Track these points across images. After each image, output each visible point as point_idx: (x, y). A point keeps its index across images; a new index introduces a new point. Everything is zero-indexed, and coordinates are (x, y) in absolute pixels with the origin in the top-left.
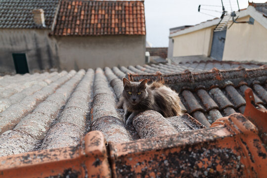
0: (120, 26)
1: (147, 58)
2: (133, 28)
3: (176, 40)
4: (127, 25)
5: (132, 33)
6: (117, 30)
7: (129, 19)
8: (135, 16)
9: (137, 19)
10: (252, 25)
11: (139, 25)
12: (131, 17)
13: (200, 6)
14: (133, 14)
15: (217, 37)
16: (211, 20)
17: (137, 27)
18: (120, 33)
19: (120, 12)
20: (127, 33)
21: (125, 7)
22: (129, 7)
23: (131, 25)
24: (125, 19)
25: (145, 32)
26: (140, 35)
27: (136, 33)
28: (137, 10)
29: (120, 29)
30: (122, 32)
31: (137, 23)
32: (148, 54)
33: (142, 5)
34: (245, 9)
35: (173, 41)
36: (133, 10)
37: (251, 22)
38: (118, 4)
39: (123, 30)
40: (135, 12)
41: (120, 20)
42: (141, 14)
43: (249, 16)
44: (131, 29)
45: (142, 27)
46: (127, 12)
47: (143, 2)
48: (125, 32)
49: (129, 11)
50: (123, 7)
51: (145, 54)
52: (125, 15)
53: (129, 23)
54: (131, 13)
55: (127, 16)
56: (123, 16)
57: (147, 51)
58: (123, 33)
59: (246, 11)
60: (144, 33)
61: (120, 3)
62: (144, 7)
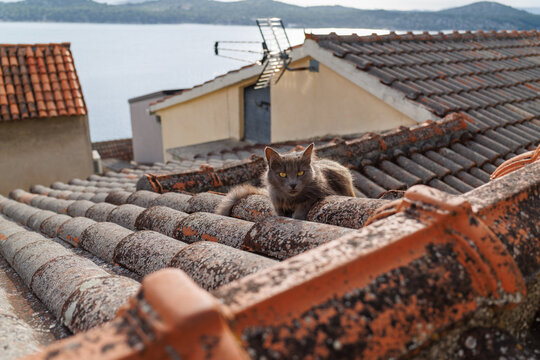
0: (21, 100)
1: (95, 163)
2: (55, 102)
3: (164, 116)
4: (40, 96)
5: (54, 113)
6: (15, 109)
7: (41, 84)
8: (54, 77)
9: (60, 82)
10: (316, 73)
11: (69, 96)
12: (45, 78)
13: (217, 44)
14: (49, 74)
15: (252, 102)
16: (237, 71)
17: (64, 100)
18: (25, 115)
19: (14, 70)
20: (43, 114)
21: (26, 58)
22: (36, 58)
23: (49, 97)
24: (31, 85)
25: (85, 107)
26: (73, 115)
27: (64, 112)
28: (56, 65)
29: (23, 106)
30: (29, 114)
31: (62, 91)
32: (96, 155)
33: (67, 53)
34: (301, 45)
35: (159, 119)
36: (47, 65)
37: (314, 67)
38: (8, 52)
39: (32, 108)
40: (52, 68)
41: (19, 88)
42: (68, 72)
43: (308, 57)
44: (51, 105)
45: (74, 99)
46: (33, 69)
47: (67, 46)
48: (37, 112)
49: (37, 65)
50: (21, 59)
51: (92, 155)
52: (29, 75)
53: (43, 92)
54: (44, 70)
55: (35, 78)
56: (25, 78)
57: (93, 149)
58: (33, 115)
59: (301, 49)
60: (83, 112)
61: (12, 51)
62: (71, 56)
